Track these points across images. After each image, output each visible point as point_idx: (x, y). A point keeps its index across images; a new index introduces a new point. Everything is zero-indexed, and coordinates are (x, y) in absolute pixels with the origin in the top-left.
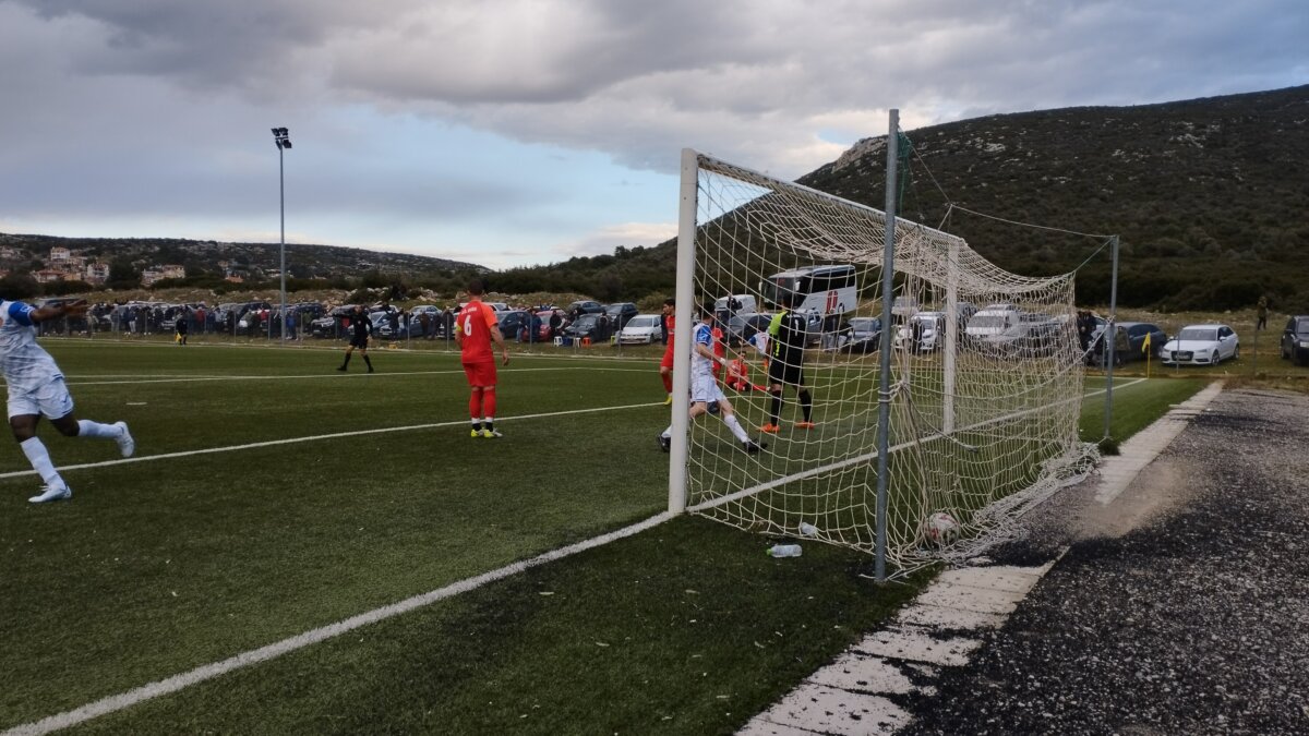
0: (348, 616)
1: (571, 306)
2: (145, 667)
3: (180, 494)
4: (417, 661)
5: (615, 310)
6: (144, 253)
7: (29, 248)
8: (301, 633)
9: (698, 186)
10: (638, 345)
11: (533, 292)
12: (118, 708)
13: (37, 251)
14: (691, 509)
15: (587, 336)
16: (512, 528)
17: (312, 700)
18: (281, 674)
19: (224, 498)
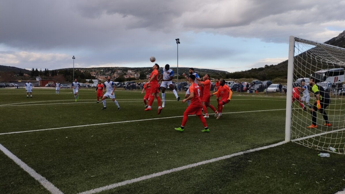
0: (198, 162)
1: (252, 82)
2: (153, 169)
3: (157, 128)
4: (216, 176)
5: (265, 83)
6: (147, 71)
7: (123, 70)
8: (187, 165)
9: (295, 46)
10: (272, 93)
11: (241, 78)
12: (147, 178)
13: (125, 71)
14: (292, 141)
15: (257, 90)
16: (239, 142)
17: (191, 182)
18: (183, 175)
19: (167, 130)
